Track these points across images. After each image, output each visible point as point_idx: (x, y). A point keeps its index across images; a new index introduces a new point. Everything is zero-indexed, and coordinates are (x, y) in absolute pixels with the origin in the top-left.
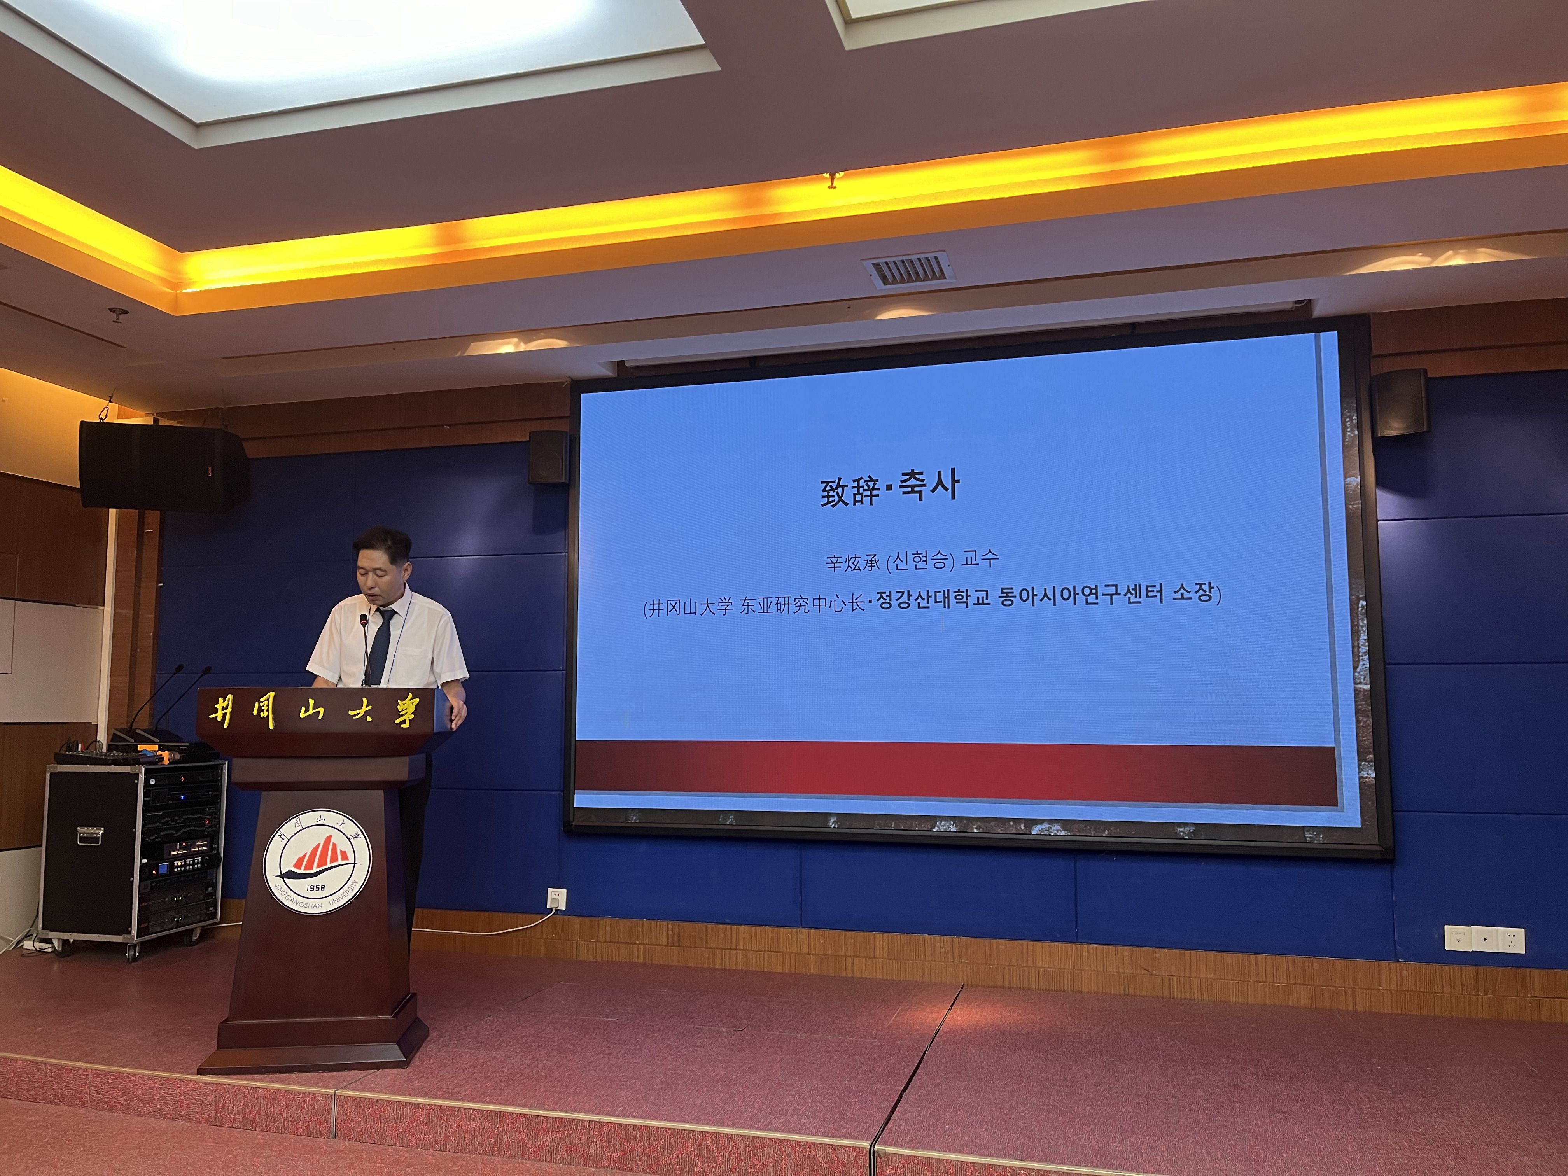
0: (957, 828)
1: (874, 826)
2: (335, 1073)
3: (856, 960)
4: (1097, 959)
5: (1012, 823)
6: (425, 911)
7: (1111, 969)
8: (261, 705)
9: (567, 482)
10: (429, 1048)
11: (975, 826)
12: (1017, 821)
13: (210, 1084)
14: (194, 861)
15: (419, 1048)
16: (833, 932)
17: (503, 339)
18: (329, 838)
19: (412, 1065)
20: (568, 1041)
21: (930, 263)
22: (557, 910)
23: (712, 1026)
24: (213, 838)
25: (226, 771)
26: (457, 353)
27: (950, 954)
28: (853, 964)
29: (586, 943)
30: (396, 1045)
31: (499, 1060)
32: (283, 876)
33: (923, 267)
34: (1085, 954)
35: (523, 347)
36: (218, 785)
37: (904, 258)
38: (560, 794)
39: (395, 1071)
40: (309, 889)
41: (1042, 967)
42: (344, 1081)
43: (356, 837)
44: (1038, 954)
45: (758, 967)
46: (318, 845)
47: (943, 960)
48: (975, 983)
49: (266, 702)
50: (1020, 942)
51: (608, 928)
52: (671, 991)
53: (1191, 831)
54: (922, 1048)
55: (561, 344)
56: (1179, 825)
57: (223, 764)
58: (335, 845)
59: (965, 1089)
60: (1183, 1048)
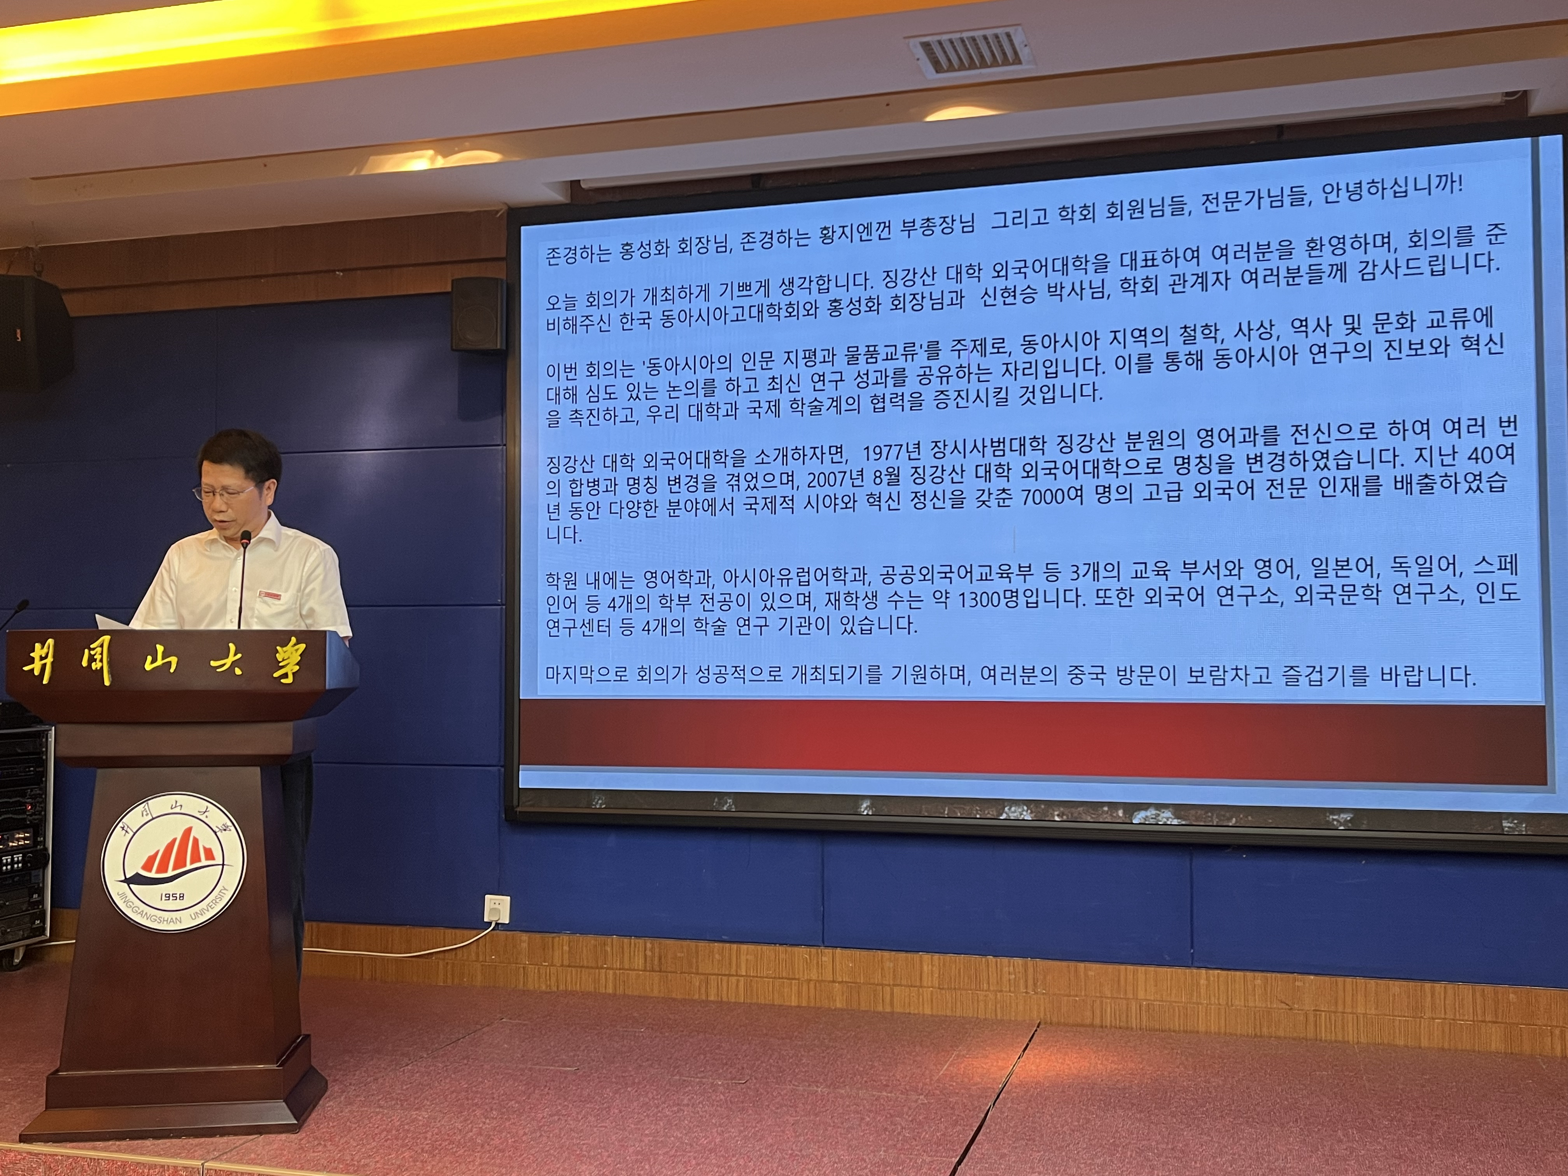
0: (1033, 815)
1: (920, 812)
2: (203, 1140)
3: (896, 989)
4: (1219, 989)
5: (1106, 809)
6: (323, 925)
7: (1237, 1003)
8: (92, 653)
9: (504, 348)
10: (328, 1106)
11: (1056, 813)
12: (1113, 806)
13: (37, 1155)
14: (13, 859)
15: (314, 1107)
16: (864, 953)
17: (413, 151)
18: (188, 831)
19: (305, 1128)
20: (511, 1097)
21: (999, 42)
22: (497, 924)
23: (702, 1078)
24: (38, 829)
25: (52, 740)
26: (351, 170)
27: (1022, 982)
28: (892, 994)
29: (537, 967)
30: (284, 1103)
31: (421, 1123)
32: (128, 881)
33: (990, 47)
34: (1203, 982)
35: (440, 162)
36: (42, 758)
37: (965, 35)
38: (499, 770)
39: (283, 1136)
40: (164, 898)
41: (1146, 1000)
42: (214, 1150)
43: (225, 830)
44: (1139, 983)
45: (765, 998)
46: (174, 840)
47: (1012, 989)
48: (1055, 1020)
49: (99, 649)
50: (1117, 967)
51: (566, 948)
52: (650, 1030)
53: (1349, 818)
54: (983, 1107)
55: (493, 157)
56: (1333, 811)
57: (48, 731)
58: (196, 841)
59: (1040, 1161)
60: (1332, 1106)
